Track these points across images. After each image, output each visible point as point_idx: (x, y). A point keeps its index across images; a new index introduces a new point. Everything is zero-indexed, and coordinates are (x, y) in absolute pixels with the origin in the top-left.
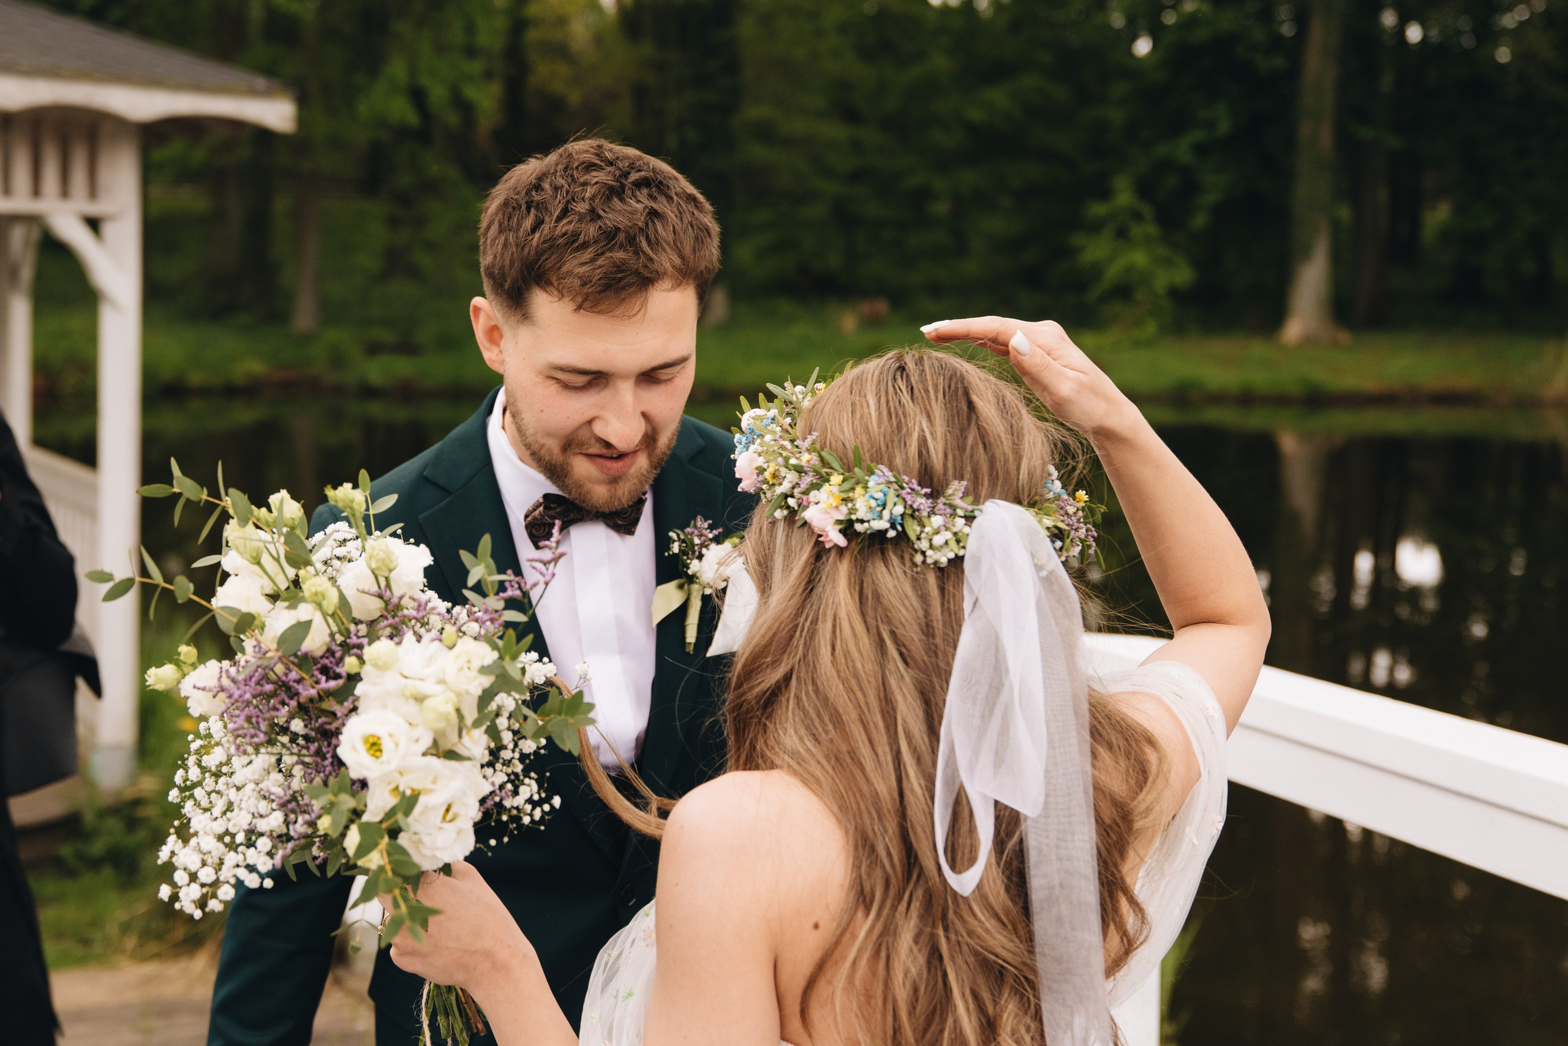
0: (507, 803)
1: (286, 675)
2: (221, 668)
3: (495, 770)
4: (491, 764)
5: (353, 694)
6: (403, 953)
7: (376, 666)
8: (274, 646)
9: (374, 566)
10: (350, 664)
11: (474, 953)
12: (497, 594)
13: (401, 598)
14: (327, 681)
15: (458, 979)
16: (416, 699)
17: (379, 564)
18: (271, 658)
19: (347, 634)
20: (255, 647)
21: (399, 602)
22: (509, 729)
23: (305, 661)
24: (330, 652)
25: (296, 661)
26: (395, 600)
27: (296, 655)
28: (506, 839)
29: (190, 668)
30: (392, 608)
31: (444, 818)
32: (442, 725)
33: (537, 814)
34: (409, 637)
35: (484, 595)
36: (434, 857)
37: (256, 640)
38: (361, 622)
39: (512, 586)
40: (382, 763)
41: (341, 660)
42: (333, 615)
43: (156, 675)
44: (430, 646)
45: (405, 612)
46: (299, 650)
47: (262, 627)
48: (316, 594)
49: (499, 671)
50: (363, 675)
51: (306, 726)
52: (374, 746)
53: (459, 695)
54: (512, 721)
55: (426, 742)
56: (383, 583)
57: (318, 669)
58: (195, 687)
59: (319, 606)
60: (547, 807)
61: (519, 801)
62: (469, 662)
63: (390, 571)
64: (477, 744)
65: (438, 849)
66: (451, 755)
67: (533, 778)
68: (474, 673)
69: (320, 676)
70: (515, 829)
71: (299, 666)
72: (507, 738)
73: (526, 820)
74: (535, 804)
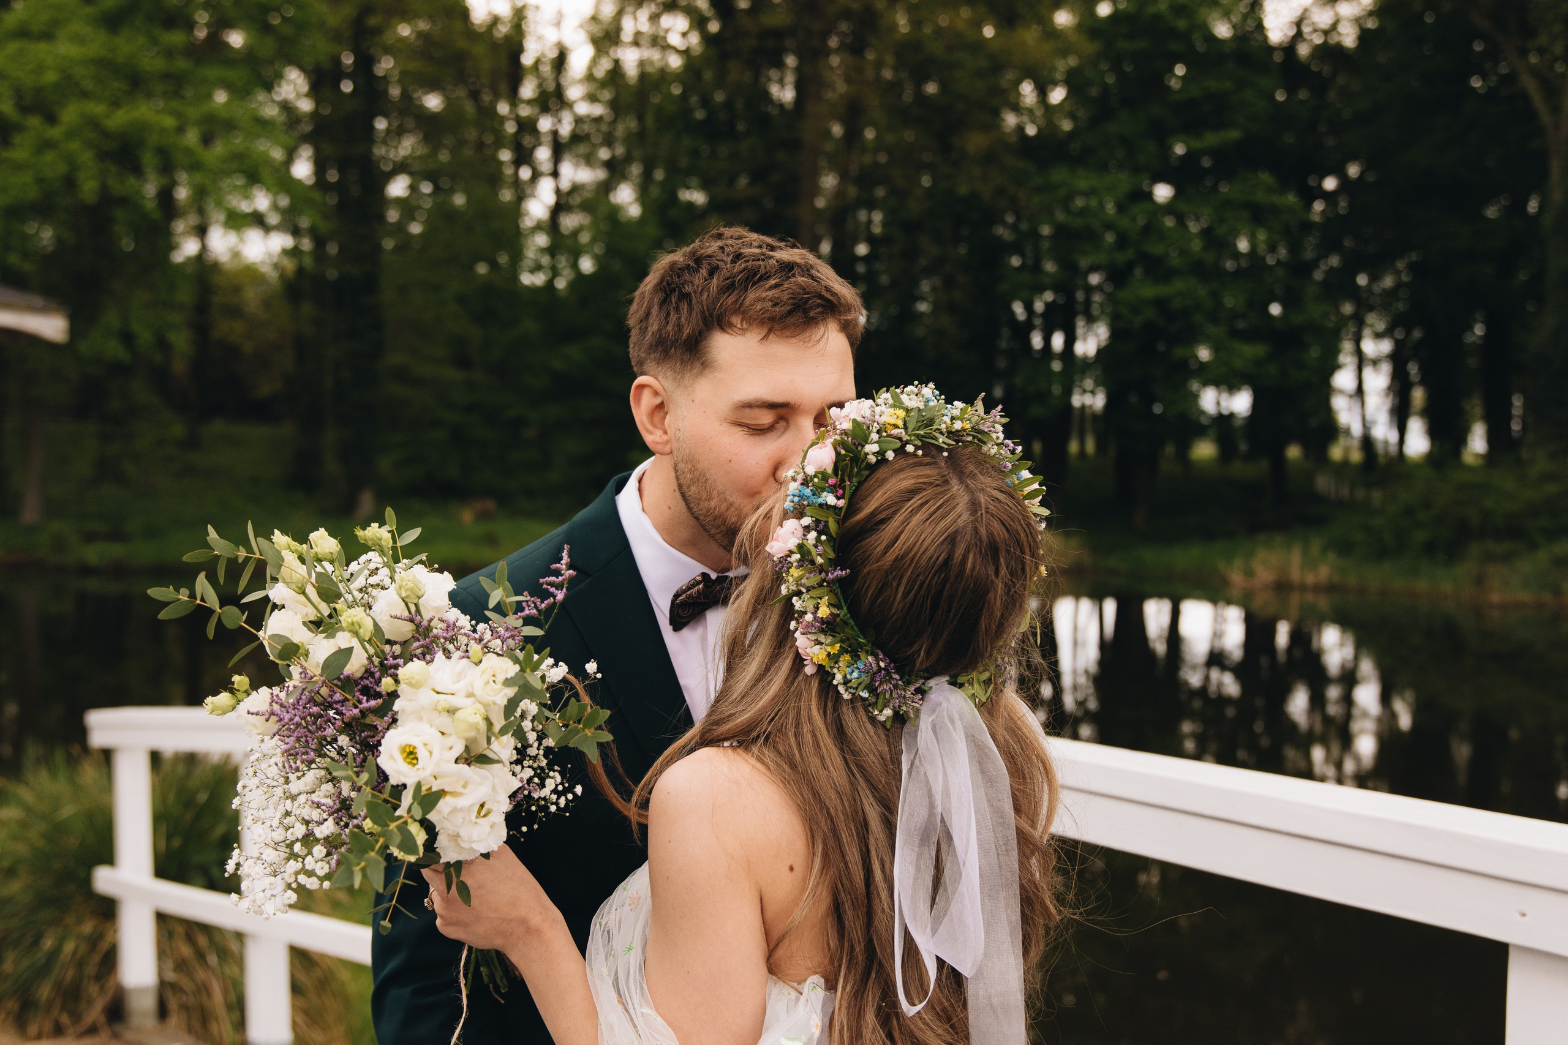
0: (536, 795)
1: (331, 696)
2: (272, 694)
3: (523, 767)
4: (518, 762)
5: (391, 710)
6: (448, 923)
7: (410, 684)
8: (318, 672)
9: (404, 595)
10: (387, 683)
11: (511, 921)
12: (515, 613)
13: (430, 621)
14: (367, 701)
15: (497, 943)
16: (448, 711)
17: (408, 593)
18: (316, 682)
19: (383, 657)
20: (301, 673)
21: (429, 625)
22: (533, 730)
23: (348, 683)
24: (368, 673)
25: (339, 683)
26: (425, 623)
27: (339, 679)
28: (536, 826)
29: (245, 695)
30: (423, 630)
31: (479, 812)
32: (472, 734)
33: (562, 802)
34: (440, 655)
35: (505, 615)
36: (472, 849)
37: (302, 666)
38: (395, 643)
39: (529, 606)
40: (418, 769)
41: (378, 682)
42: (369, 641)
43: (212, 703)
44: (458, 662)
45: (435, 631)
46: (342, 674)
47: (307, 654)
48: (353, 624)
49: (521, 683)
50: (399, 693)
51: (351, 740)
52: (411, 755)
53: (486, 706)
54: (536, 723)
55: (459, 749)
56: (413, 608)
57: (359, 690)
58: (249, 713)
59: (356, 634)
60: (570, 796)
61: (546, 792)
62: (494, 676)
63: (419, 598)
64: (504, 747)
65: (474, 841)
66: (483, 759)
67: (556, 771)
68: (499, 686)
69: (361, 697)
70: (543, 817)
71: (342, 688)
72: (532, 737)
73: (553, 808)
74: (560, 794)
